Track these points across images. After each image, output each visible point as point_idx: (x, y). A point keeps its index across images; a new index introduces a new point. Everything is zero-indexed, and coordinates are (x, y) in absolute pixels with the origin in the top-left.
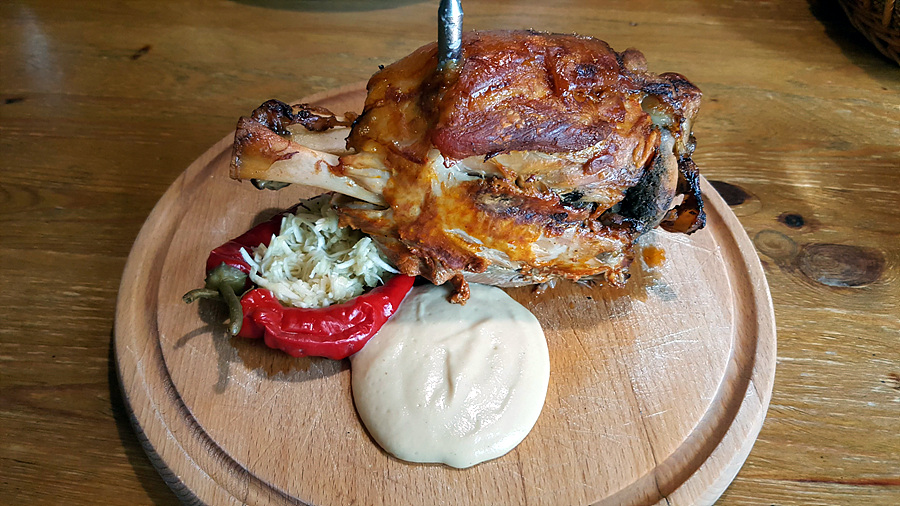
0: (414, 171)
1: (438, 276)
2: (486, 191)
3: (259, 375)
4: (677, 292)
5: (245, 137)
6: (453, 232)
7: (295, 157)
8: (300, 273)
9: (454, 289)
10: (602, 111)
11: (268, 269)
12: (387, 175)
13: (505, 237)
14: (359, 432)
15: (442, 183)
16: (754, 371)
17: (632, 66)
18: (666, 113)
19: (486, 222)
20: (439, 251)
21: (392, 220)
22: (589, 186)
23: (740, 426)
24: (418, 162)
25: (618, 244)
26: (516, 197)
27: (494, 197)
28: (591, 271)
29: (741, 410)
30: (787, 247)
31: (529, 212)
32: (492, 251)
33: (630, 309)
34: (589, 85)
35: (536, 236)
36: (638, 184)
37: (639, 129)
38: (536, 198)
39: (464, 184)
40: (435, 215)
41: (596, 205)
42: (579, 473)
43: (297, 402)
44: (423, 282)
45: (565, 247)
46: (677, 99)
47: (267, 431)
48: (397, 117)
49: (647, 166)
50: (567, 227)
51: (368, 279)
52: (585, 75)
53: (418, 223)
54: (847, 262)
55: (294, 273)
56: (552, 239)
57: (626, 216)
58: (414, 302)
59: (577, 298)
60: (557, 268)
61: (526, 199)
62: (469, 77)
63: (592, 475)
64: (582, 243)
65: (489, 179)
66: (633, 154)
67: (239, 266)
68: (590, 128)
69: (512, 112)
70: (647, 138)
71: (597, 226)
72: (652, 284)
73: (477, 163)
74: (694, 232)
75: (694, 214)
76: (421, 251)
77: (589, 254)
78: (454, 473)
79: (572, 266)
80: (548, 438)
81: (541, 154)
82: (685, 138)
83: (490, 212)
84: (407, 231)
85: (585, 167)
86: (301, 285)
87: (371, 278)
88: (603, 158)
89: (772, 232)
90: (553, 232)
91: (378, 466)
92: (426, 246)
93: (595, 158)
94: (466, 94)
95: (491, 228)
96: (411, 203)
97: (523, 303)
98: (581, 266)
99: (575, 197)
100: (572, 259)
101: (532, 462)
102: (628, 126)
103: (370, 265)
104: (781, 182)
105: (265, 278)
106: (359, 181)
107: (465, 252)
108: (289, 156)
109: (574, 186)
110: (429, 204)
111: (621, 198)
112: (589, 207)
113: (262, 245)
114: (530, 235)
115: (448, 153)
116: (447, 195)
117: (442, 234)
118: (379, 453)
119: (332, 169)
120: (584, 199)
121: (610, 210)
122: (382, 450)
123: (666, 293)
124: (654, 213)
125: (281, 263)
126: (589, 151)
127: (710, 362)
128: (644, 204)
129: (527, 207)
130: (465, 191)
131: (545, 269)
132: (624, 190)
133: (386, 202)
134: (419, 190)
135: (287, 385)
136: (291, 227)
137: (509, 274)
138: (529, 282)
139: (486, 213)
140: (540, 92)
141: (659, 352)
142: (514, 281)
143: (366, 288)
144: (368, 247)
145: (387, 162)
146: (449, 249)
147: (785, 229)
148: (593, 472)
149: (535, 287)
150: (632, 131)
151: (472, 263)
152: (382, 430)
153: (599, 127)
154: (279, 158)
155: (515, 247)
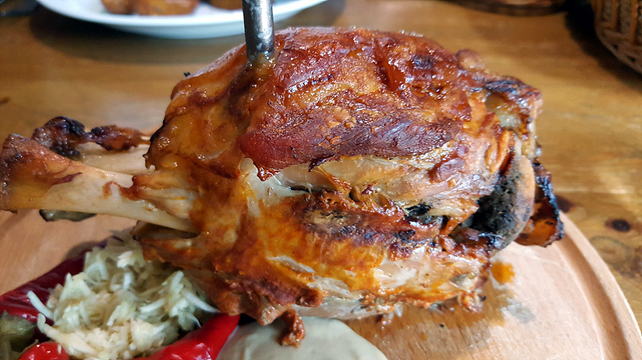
0: (225, 188)
1: (264, 315)
2: (314, 208)
4: (534, 312)
5: (12, 157)
6: (278, 259)
7: (77, 180)
8: (98, 320)
9: (285, 328)
10: (446, 108)
11: (60, 316)
12: (192, 196)
13: (342, 262)
15: (260, 201)
17: (469, 63)
18: (511, 113)
19: (317, 246)
20: (264, 283)
21: (204, 250)
22: (437, 196)
24: (228, 176)
25: (475, 264)
26: (352, 214)
27: (324, 215)
28: (443, 296)
30: (622, 253)
31: (368, 231)
32: (327, 281)
33: (489, 336)
34: (429, 77)
35: (379, 260)
36: (493, 193)
37: (488, 128)
38: (376, 214)
39: (287, 201)
40: (254, 240)
41: (446, 219)
44: (248, 320)
45: (414, 271)
46: (523, 96)
48: (201, 124)
49: (503, 171)
50: (415, 247)
51: (182, 321)
52: (422, 65)
53: (235, 251)
55: (92, 319)
56: (398, 262)
57: (481, 230)
58: (237, 347)
59: (428, 327)
60: (406, 295)
61: (364, 214)
62: (284, 70)
64: (433, 265)
65: (317, 193)
66: (486, 157)
67: (25, 316)
68: (434, 126)
69: (339, 108)
70: (499, 138)
71: (449, 243)
72: (506, 304)
73: (301, 174)
74: (550, 244)
75: (552, 224)
76: (241, 284)
77: (441, 278)
79: (422, 292)
81: (379, 160)
82: (533, 143)
83: (322, 233)
84: (222, 261)
85: (432, 174)
86: (98, 335)
87: (187, 319)
88: (453, 161)
89: (603, 238)
90: (399, 253)
92: (248, 278)
93: (442, 162)
94: (281, 88)
95: (324, 252)
96: (226, 229)
97: (367, 336)
98: (433, 291)
99: (421, 211)
100: (423, 285)
102: (476, 126)
103: (183, 304)
105: (56, 327)
106: (159, 204)
107: (295, 283)
108: (70, 178)
109: (420, 197)
110: (246, 227)
111: (475, 209)
112: (439, 222)
113: (59, 286)
114: (372, 259)
115: (264, 162)
116: (268, 214)
117: (266, 263)
119: (125, 192)
120: (432, 213)
121: (460, 225)
123: (523, 314)
124: (512, 225)
125: (77, 308)
126: (436, 154)
128: (502, 216)
129: (365, 224)
130: (288, 209)
131: (392, 297)
132: (475, 199)
133: (195, 227)
134: (233, 211)
136: (96, 264)
137: (349, 305)
138: (373, 313)
139: (316, 235)
140: (371, 86)
142: (356, 313)
143: (181, 333)
144: (181, 282)
145: (191, 179)
146: (276, 280)
147: (614, 234)
149: (379, 318)
150: (481, 131)
151: (304, 296)
153: (444, 125)
154: (57, 182)
155: (354, 274)
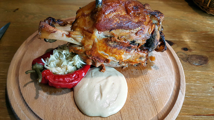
0: (90, 36)
1: (97, 65)
2: (110, 41)
3: (47, 94)
4: (159, 67)
5: (42, 26)
6: (101, 52)
7: (56, 32)
8: (59, 65)
9: (101, 68)
10: (140, 19)
11: (49, 64)
12: (82, 37)
13: (115, 53)
14: (76, 108)
15: (98, 39)
16: (181, 87)
17: (147, 7)
18: (156, 20)
19: (110, 49)
20: (97, 58)
21: (84, 50)
22: (137, 39)
23: (178, 102)
24: (91, 33)
25: (145, 55)
26: (118, 42)
27: (112, 42)
28: (137, 62)
29: (178, 97)
30: (184, 56)
31: (121, 46)
32: (111, 57)
33: (147, 72)
34: (137, 11)
35: (123, 53)
36: (150, 38)
37: (150, 24)
38: (123, 42)
39: (104, 39)
40: (96, 48)
41: (139, 44)
42: (137, 117)
43: (58, 101)
44: (93, 66)
45: (131, 56)
46: (159, 16)
47: (50, 109)
48: (85, 21)
49: (152, 33)
50: (131, 50)
51: (78, 66)
52: (135, 9)
53: (91, 50)
54: (199, 59)
55: (57, 65)
56: (128, 54)
57: (146, 47)
58: (90, 72)
59: (134, 70)
60: (129, 62)
61: (121, 42)
62: (105, 9)
63: (141, 117)
64: (135, 55)
65: (111, 37)
66: (148, 30)
67: (41, 64)
68: (137, 23)
69: (116, 18)
70: (152, 26)
71: (139, 50)
72: (152, 66)
73: (107, 33)
74: (163, 51)
75: (164, 46)
76: (92, 58)
77: (137, 58)
78: (103, 118)
79: (133, 61)
80: (129, 107)
81: (125, 30)
82: (161, 27)
83: (111, 46)
84: (88, 52)
85: (136, 34)
86: (59, 68)
87: (79, 66)
88: (141, 31)
89: (180, 52)
90: (128, 52)
91: (82, 118)
92: (94, 56)
93: (139, 31)
94: (104, 13)
95: (111, 51)
96: (89, 44)
97: (120, 71)
98: (135, 61)
99: (133, 42)
100: (133, 59)
101: (124, 114)
102: (147, 23)
103: (78, 62)
104: (181, 40)
105: (49, 67)
106: (75, 39)
107: (104, 58)
108: (55, 32)
109: (133, 39)
110: (94, 45)
111: (145, 42)
112: (137, 45)
113: (48, 58)
114: (122, 53)
115: (99, 30)
116: (99, 42)
117: (98, 53)
118: (82, 114)
119: (67, 36)
120: (136, 43)
121: (142, 46)
122: (83, 113)
123: (156, 68)
124: (154, 46)
125: (53, 62)
126: (137, 29)
127: (169, 85)
128: (151, 44)
129: (121, 45)
130: (104, 41)
131: (126, 62)
132: (146, 40)
133: (82, 44)
134: (91, 41)
135: (55, 96)
136: (56, 53)
137: (116, 64)
138: (121, 66)
139: (110, 47)
140: (124, 13)
141: (156, 83)
142: (117, 66)
143: (77, 69)
144: (77, 57)
145: (82, 33)
146: (100, 57)
147: (183, 51)
148: (141, 116)
149: (123, 67)
150: (148, 24)
151: (106, 61)
152: (83, 108)
153: (140, 23)
154: (52, 33)
155: (118, 56)
